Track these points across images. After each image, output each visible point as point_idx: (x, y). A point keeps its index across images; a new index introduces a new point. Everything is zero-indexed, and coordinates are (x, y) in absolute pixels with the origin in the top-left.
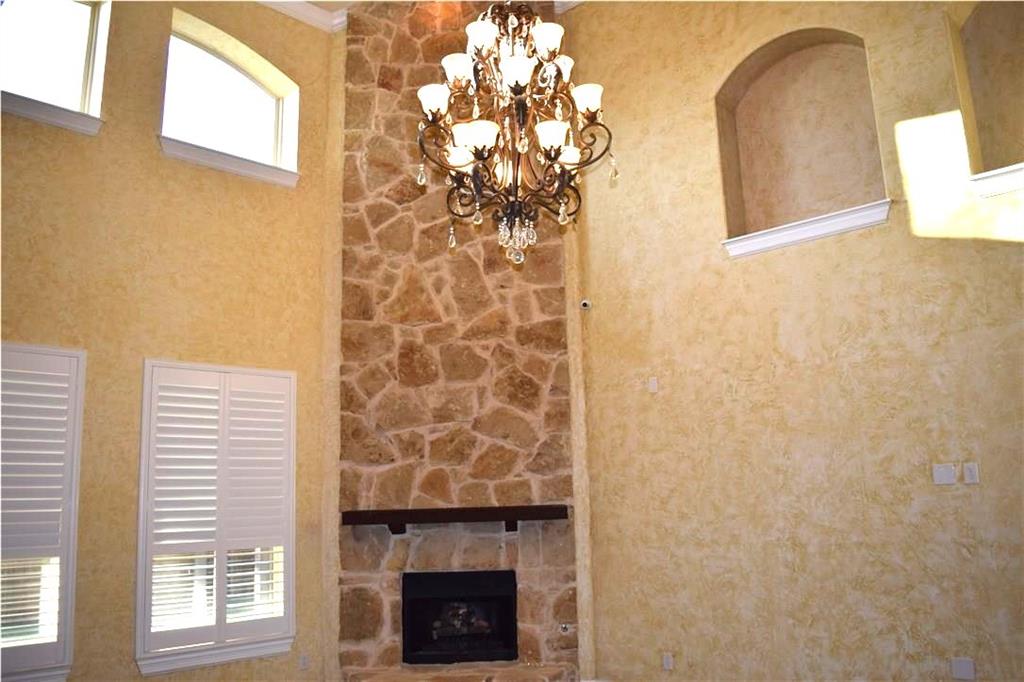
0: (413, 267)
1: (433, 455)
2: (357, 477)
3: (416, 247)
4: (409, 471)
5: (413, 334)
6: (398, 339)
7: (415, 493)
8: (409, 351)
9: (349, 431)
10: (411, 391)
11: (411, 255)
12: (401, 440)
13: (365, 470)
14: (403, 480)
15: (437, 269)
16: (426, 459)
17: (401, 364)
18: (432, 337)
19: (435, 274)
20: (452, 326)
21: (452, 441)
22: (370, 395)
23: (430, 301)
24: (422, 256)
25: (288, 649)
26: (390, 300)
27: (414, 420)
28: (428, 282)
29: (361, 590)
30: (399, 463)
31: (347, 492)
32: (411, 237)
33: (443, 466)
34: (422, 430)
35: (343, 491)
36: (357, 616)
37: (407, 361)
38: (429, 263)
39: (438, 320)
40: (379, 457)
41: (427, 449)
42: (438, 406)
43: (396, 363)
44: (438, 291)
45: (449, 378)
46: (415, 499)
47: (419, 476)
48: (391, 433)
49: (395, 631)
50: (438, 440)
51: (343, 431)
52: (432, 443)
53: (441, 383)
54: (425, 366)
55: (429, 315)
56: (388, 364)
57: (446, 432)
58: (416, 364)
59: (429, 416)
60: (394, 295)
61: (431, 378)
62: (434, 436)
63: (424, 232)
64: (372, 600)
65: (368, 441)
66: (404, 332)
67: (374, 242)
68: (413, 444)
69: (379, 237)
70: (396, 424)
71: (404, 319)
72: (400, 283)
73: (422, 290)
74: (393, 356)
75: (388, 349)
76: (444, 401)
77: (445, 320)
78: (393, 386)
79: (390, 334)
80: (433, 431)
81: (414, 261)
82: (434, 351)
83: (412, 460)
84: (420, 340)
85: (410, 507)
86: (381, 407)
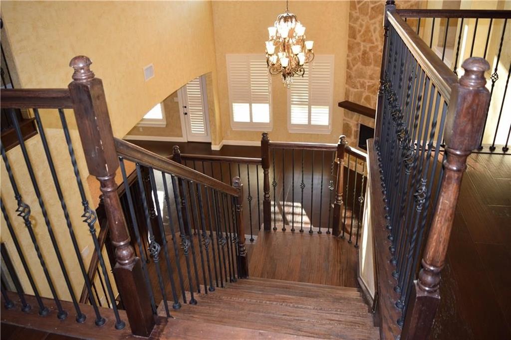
0: (368, 22)
1: (368, 89)
2: (349, 91)
3: (369, 14)
4: (362, 92)
5: (366, 47)
6: (362, 48)
7: (363, 100)
8: (365, 53)
9: (348, 76)
10: (364, 67)
11: (368, 17)
12: (360, 83)
13: (351, 89)
14: (360, 95)
15: (375, 23)
16: (366, 91)
17: (362, 57)
18: (371, 48)
19: (374, 25)
20: (377, 46)
21: (373, 87)
22: (354, 66)
23: (372, 36)
24: (372, 18)
25: (330, 133)
26: (361, 33)
27: (364, 77)
28: (372, 28)
29: (347, 124)
30: (360, 90)
31: (347, 94)
32: (368, 10)
33: (370, 94)
34: (366, 81)
35: (346, 93)
36: (346, 130)
37: (363, 56)
38: (373, 21)
39: (373, 43)
40: (355, 87)
41: (367, 87)
42: (370, 74)
43: (361, 56)
44: (375, 32)
45: (374, 65)
46: (362, 102)
47: (364, 95)
48: (358, 80)
49: (355, 138)
50: (370, 85)
51: (347, 76)
52: (368, 86)
53: (372, 66)
54: (368, 59)
55: (371, 41)
56: (359, 56)
57: (371, 84)
58: (366, 59)
59: (368, 77)
60: (362, 31)
61: (370, 64)
62: (369, 84)
63: (372, 8)
64: (350, 128)
65: (352, 80)
66: (364, 46)
67: (358, 11)
68: (363, 85)
69: (359, 8)
70: (359, 77)
71: (364, 41)
72: (364, 27)
73: (370, 31)
74: (360, 54)
75: (359, 51)
76: (372, 73)
77: (376, 44)
78: (359, 65)
79: (360, 46)
80: (369, 82)
81: (368, 19)
82: (371, 54)
83: (363, 90)
84: (368, 50)
85: (361, 104)
86: (356, 70)
